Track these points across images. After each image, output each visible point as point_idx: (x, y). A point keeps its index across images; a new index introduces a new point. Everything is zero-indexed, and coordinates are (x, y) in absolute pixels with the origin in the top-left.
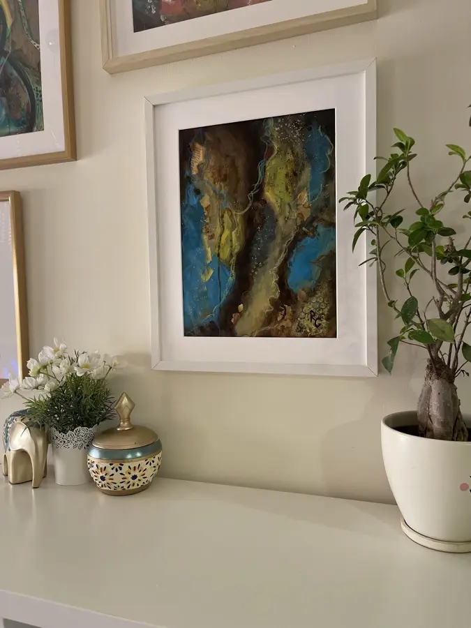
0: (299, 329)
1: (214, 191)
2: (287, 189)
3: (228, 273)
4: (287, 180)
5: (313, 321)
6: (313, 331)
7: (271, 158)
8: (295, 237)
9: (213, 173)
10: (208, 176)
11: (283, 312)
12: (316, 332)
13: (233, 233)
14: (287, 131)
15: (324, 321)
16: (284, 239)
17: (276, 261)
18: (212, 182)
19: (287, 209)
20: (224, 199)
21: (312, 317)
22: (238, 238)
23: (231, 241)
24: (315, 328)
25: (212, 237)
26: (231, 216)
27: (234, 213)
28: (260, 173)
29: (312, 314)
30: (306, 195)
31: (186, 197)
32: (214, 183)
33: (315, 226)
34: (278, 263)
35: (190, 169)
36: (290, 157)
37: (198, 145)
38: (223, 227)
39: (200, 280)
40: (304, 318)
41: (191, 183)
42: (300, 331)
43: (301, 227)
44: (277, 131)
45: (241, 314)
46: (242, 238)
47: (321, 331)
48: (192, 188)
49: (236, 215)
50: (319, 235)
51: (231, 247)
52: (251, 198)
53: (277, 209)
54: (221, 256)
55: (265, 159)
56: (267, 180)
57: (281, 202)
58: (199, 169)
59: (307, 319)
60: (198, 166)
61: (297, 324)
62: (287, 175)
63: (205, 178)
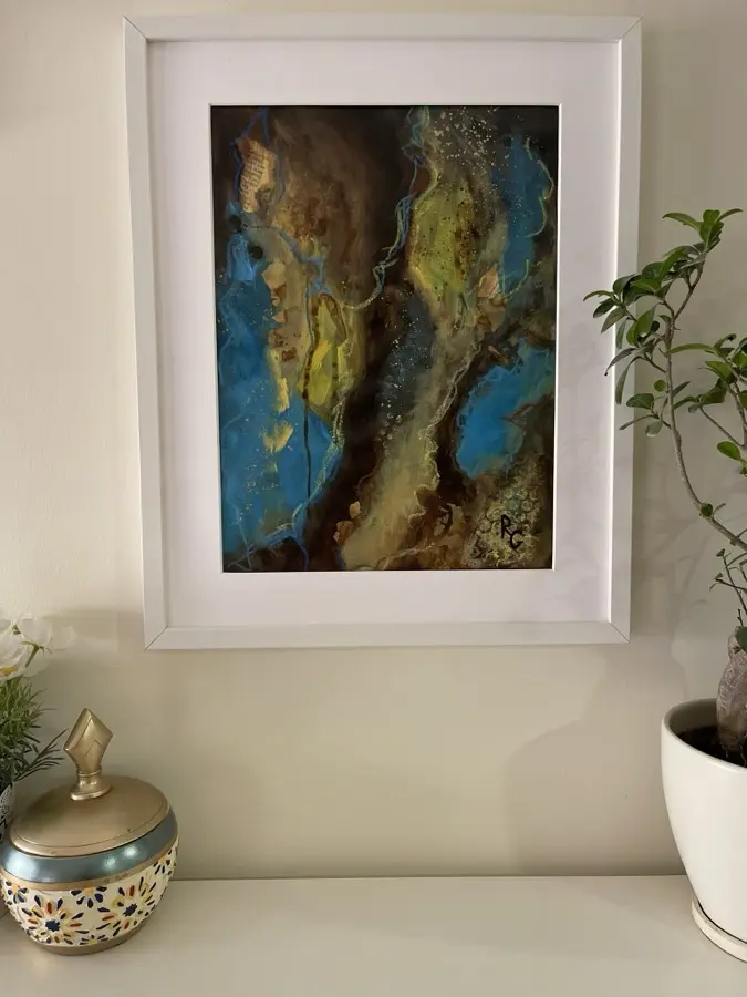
0: (479, 552)
1: (297, 255)
2: (458, 263)
3: (326, 435)
4: (458, 246)
5: (507, 536)
6: (507, 556)
7: (424, 195)
8: (472, 365)
9: (293, 214)
10: (282, 220)
11: (446, 520)
12: (511, 558)
13: (340, 349)
14: (459, 139)
15: (529, 536)
16: (448, 368)
17: (432, 414)
18: (290, 234)
19: (457, 306)
20: (318, 273)
21: (504, 529)
22: (350, 362)
23: (335, 365)
24: (510, 550)
25: (289, 356)
26: (335, 312)
27: (342, 305)
28: (400, 223)
29: (505, 522)
30: (497, 279)
31: (229, 261)
32: (297, 235)
33: (513, 344)
34: (437, 419)
35: (239, 198)
36: (464, 196)
37: (256, 147)
38: (317, 335)
39: (263, 447)
40: (489, 530)
41: (240, 231)
42: (479, 557)
43: (484, 344)
44: (439, 138)
45: (356, 524)
46: (359, 362)
47: (522, 555)
48: (243, 243)
49: (345, 309)
50: (521, 362)
51: (336, 378)
52: (380, 276)
53: (436, 306)
54: (311, 397)
55: (410, 196)
56: (415, 242)
57: (445, 289)
58: (260, 203)
59: (493, 531)
60: (258, 195)
61: (474, 542)
62: (458, 234)
63: (274, 223)
